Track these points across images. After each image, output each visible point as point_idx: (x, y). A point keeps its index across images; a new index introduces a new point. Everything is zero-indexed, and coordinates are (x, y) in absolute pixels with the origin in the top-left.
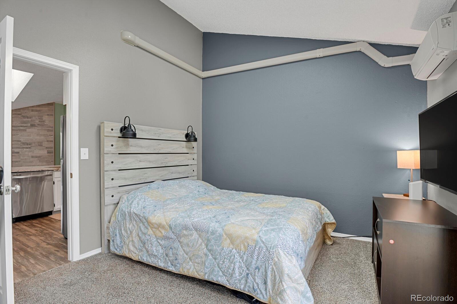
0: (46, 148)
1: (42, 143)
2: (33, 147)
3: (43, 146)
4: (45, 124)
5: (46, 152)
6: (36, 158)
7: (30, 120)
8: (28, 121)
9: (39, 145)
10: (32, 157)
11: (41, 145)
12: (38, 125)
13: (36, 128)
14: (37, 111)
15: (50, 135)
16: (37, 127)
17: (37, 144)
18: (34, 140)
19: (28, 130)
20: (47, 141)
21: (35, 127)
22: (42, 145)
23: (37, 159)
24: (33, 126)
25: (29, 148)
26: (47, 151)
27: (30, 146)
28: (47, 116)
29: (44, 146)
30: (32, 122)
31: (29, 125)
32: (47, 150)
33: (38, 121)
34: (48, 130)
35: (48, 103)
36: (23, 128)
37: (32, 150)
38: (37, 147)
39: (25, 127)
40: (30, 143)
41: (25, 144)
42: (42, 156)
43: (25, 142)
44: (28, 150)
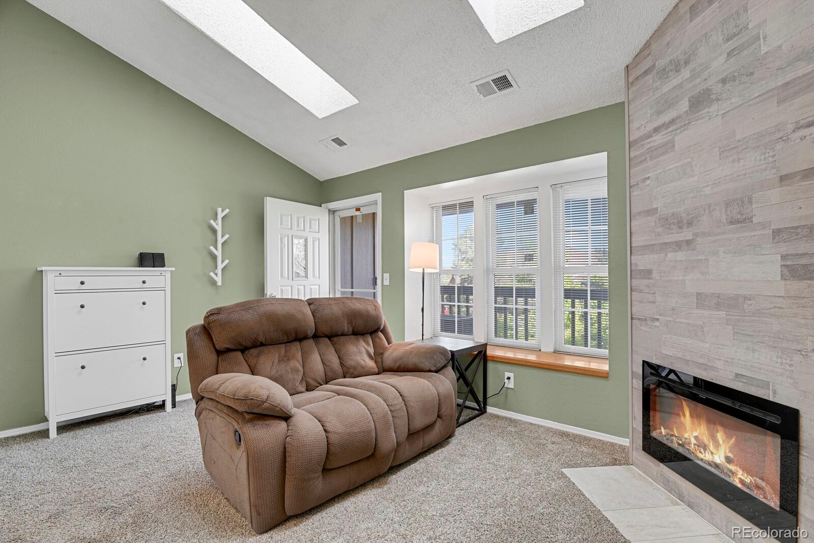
1: (750, 202)
2: (704, 234)
3: (755, 220)
4: (764, 49)
6: (718, 306)
7: (686, 73)
8: (680, 86)
9: (731, 223)
10: (701, 299)
11: (742, 221)
12: (724, 81)
13: (715, 107)
16: (718, 100)
17: (724, 217)
18: (707, 191)
19: (682, 139)
20: (784, 178)
21: (711, 103)
22: (750, 219)
23: (722, 314)
24: (700, 101)
25: (688, 242)
26: (785, 257)
27: (687, 234)
29: (763, 226)
30: (698, 80)
31: (684, 105)
32: (787, 249)
33: (723, 58)
36: (665, 132)
37: (699, 258)
38: (723, 233)
39: (671, 129)
40: (692, 216)
41: (672, 226)
42: (750, 300)
43: (673, 215)
44: (683, 259)
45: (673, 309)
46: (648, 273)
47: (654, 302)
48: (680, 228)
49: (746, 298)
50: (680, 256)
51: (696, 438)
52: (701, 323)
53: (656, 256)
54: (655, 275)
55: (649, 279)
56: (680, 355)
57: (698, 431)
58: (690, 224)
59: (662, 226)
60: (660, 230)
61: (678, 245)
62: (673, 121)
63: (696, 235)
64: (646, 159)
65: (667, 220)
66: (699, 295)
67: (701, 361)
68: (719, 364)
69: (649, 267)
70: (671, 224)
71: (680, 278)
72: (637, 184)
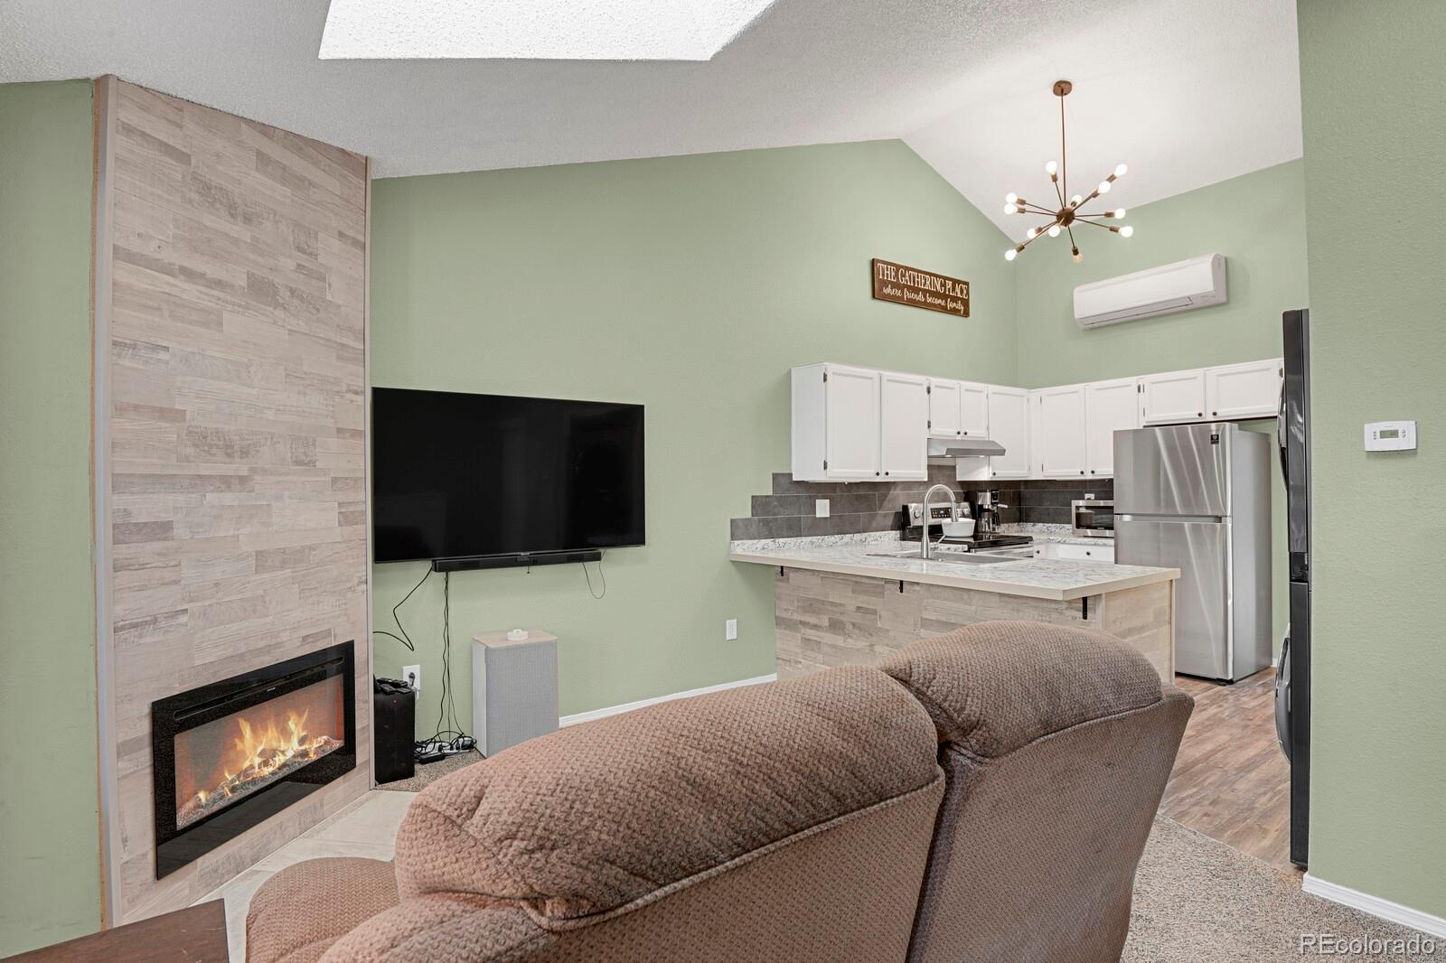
0: (335, 480)
1: (314, 445)
2: (265, 471)
3: (318, 465)
5: (333, 517)
6: (284, 564)
7: (245, 232)
8: (236, 241)
9: (297, 463)
10: (262, 560)
11: (306, 463)
14: (286, 176)
15: (349, 391)
16: (284, 307)
17: (289, 455)
20: (339, 431)
21: (277, 305)
22: (313, 463)
23: (288, 572)
24: (261, 289)
25: (242, 480)
26: (340, 505)
27: (238, 467)
28: (335, 243)
29: (324, 472)
32: (341, 497)
33: (291, 265)
34: (343, 345)
35: (343, 151)
36: (203, 289)
37: (259, 503)
38: (288, 474)
39: (216, 293)
40: (248, 442)
41: (214, 451)
42: (314, 550)
43: (217, 432)
44: (236, 503)
45: (217, 584)
46: (162, 529)
47: (176, 582)
48: (229, 455)
49: (312, 548)
50: (229, 498)
51: (261, 755)
52: (261, 592)
53: (181, 498)
54: (179, 531)
55: (165, 539)
56: (230, 652)
57: (264, 740)
58: (244, 453)
59: (196, 446)
60: (190, 451)
61: (226, 483)
62: (219, 284)
63: (253, 471)
64: (159, 309)
65: (205, 437)
66: (259, 553)
67: (262, 644)
68: (285, 637)
69: (164, 517)
70: (211, 445)
71: (231, 533)
72: (134, 347)
